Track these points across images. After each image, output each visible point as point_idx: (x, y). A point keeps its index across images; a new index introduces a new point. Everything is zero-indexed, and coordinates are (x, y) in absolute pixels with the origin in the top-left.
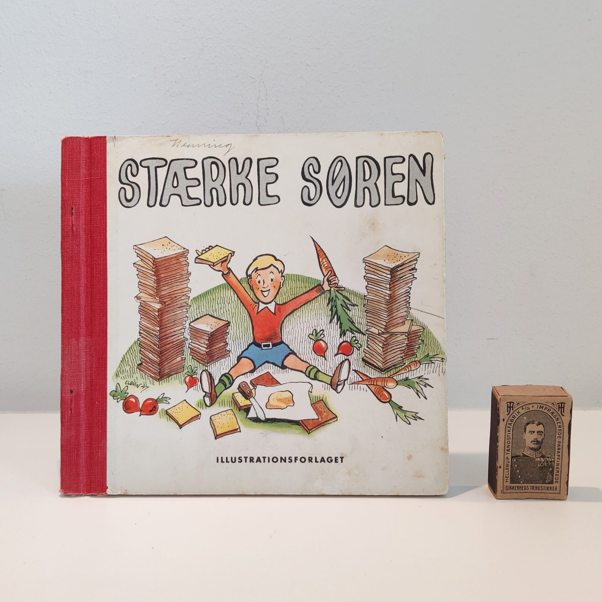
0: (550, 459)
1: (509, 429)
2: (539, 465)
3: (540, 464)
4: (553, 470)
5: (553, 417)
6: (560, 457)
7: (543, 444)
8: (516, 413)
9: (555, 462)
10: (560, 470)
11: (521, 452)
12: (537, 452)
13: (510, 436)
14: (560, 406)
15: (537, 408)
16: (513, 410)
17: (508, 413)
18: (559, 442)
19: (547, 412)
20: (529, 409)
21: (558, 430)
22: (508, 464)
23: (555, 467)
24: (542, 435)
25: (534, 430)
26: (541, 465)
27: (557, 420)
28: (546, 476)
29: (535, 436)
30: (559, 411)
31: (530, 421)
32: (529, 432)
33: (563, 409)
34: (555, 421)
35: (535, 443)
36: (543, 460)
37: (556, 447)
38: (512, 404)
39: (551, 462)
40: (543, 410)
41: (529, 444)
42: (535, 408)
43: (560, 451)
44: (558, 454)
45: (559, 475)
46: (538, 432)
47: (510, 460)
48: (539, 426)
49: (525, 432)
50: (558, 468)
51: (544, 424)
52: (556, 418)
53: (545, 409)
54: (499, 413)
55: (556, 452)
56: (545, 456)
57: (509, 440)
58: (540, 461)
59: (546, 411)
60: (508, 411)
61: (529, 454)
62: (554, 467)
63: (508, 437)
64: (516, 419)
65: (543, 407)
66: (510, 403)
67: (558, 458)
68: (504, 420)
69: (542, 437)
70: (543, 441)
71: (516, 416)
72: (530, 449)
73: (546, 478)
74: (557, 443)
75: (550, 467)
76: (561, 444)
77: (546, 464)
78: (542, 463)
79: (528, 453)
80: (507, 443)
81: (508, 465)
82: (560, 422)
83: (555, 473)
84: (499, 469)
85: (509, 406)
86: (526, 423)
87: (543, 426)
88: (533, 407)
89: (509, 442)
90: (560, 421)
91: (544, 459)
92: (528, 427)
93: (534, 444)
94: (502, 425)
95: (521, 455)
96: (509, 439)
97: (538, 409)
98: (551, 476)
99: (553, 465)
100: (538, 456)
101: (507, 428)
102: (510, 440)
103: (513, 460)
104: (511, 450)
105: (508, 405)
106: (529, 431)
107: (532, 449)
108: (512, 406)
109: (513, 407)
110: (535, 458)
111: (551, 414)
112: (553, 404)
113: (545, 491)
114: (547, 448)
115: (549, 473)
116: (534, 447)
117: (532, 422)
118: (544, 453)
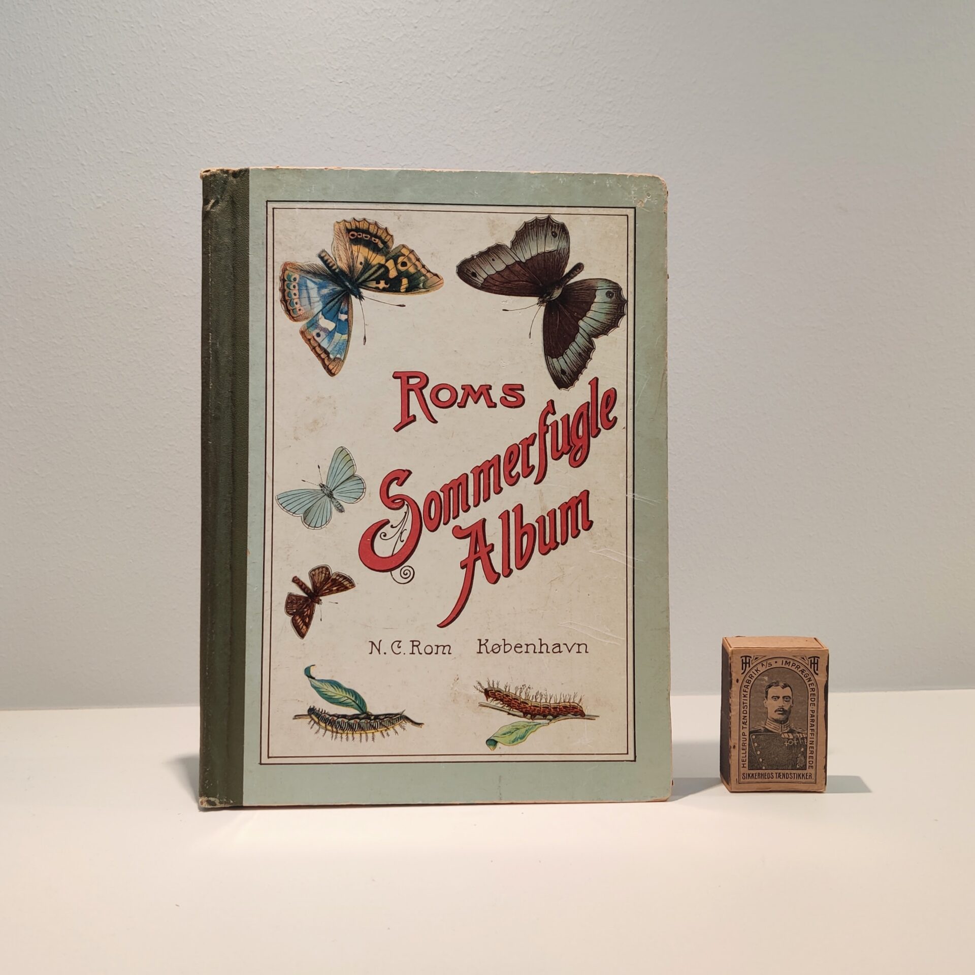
0: (801, 734)
2: (786, 744)
3: (787, 742)
4: (806, 750)
5: (803, 676)
6: (815, 733)
7: (792, 715)
9: (808, 738)
10: (814, 750)
11: (763, 726)
12: (783, 726)
14: (813, 662)
15: (782, 664)
16: (749, 666)
18: (812, 711)
19: (796, 670)
20: (771, 665)
21: (811, 694)
23: (809, 745)
24: (789, 701)
25: (778, 695)
26: (788, 744)
27: (809, 681)
28: (797, 758)
29: (780, 703)
30: (811, 668)
31: (773, 683)
32: (772, 698)
33: (816, 665)
34: (806, 681)
35: (781, 712)
36: (791, 737)
37: (809, 718)
39: (803, 738)
40: (790, 667)
41: (773, 714)
42: (779, 664)
43: (815, 723)
44: (812, 728)
45: (814, 758)
46: (784, 697)
48: (785, 689)
49: (767, 697)
51: (792, 687)
52: (807, 678)
53: (792, 665)
54: (733, 673)
55: (809, 725)
56: (794, 730)
58: (787, 738)
59: (793, 668)
60: (743, 669)
61: (773, 729)
62: (807, 745)
63: (745, 704)
64: (754, 680)
66: (746, 657)
68: (737, 681)
69: (790, 705)
70: (790, 710)
71: (753, 675)
72: (773, 722)
73: (797, 761)
74: (810, 713)
75: (801, 746)
76: (815, 714)
77: (795, 742)
78: (791, 740)
79: (771, 726)
80: (743, 713)
83: (808, 755)
84: (732, 749)
86: (767, 685)
87: (790, 689)
88: (776, 662)
90: (813, 682)
91: (792, 735)
92: (770, 690)
93: (779, 714)
94: (735, 688)
95: (762, 729)
97: (784, 666)
98: (803, 758)
99: (806, 743)
100: (784, 730)
101: (743, 693)
102: (746, 708)
103: (752, 736)
104: (748, 723)
105: (742, 660)
106: (772, 696)
107: (776, 721)
108: (748, 661)
110: (781, 733)
111: (801, 672)
112: (803, 658)
113: (795, 780)
114: (797, 719)
115: (800, 755)
116: (779, 718)
117: (775, 683)
118: (793, 727)
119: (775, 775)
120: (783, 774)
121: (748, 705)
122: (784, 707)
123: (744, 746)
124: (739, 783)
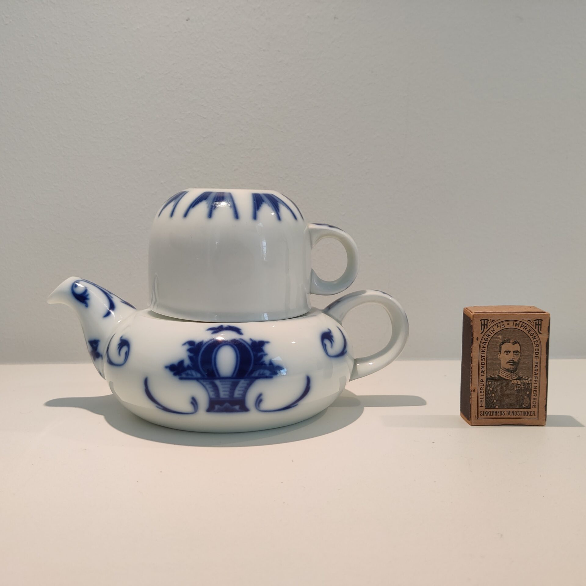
2: (515, 388)
3: (516, 387)
4: (530, 393)
5: (529, 335)
6: (538, 379)
7: (520, 366)
8: (490, 331)
10: (537, 393)
11: (497, 374)
12: (513, 374)
13: (484, 356)
14: (537, 324)
15: (513, 326)
16: (487, 328)
18: (536, 362)
19: (524, 330)
20: (504, 326)
21: (535, 349)
23: (533, 389)
24: (518, 355)
25: (509, 350)
27: (534, 339)
28: (523, 400)
29: (511, 356)
30: (536, 328)
31: (506, 340)
35: (511, 364)
36: (519, 383)
37: (534, 368)
39: (528, 384)
40: (519, 328)
41: (505, 365)
43: (538, 372)
44: (536, 376)
45: (537, 399)
46: (514, 352)
48: (515, 345)
49: (500, 352)
51: (520, 343)
52: (533, 336)
53: (521, 326)
54: (473, 332)
55: (534, 374)
56: (522, 378)
58: (516, 384)
60: (482, 330)
61: (505, 376)
62: (531, 389)
64: (490, 338)
65: (519, 324)
66: (484, 320)
67: (535, 380)
68: (477, 339)
69: (518, 358)
70: (519, 362)
72: (504, 370)
73: (523, 401)
74: (534, 364)
75: (527, 390)
76: (538, 365)
77: (522, 387)
78: (519, 385)
79: (503, 375)
80: (482, 364)
81: (482, 388)
83: (532, 397)
84: (473, 392)
86: (501, 342)
87: (519, 345)
88: (508, 324)
90: (537, 339)
91: (520, 381)
92: (503, 346)
93: (510, 365)
94: (476, 345)
95: (497, 376)
98: (528, 400)
100: (514, 378)
101: (481, 348)
102: (484, 361)
103: (488, 382)
104: (485, 372)
105: (482, 322)
106: (504, 351)
107: (507, 370)
108: (486, 324)
110: (511, 380)
111: (528, 332)
112: (530, 321)
113: (522, 416)
114: (524, 369)
115: (526, 397)
116: (510, 368)
117: (507, 341)
118: (520, 375)
119: (506, 413)
120: (512, 411)
121: (485, 358)
122: (513, 360)
123: (482, 390)
124: (478, 419)
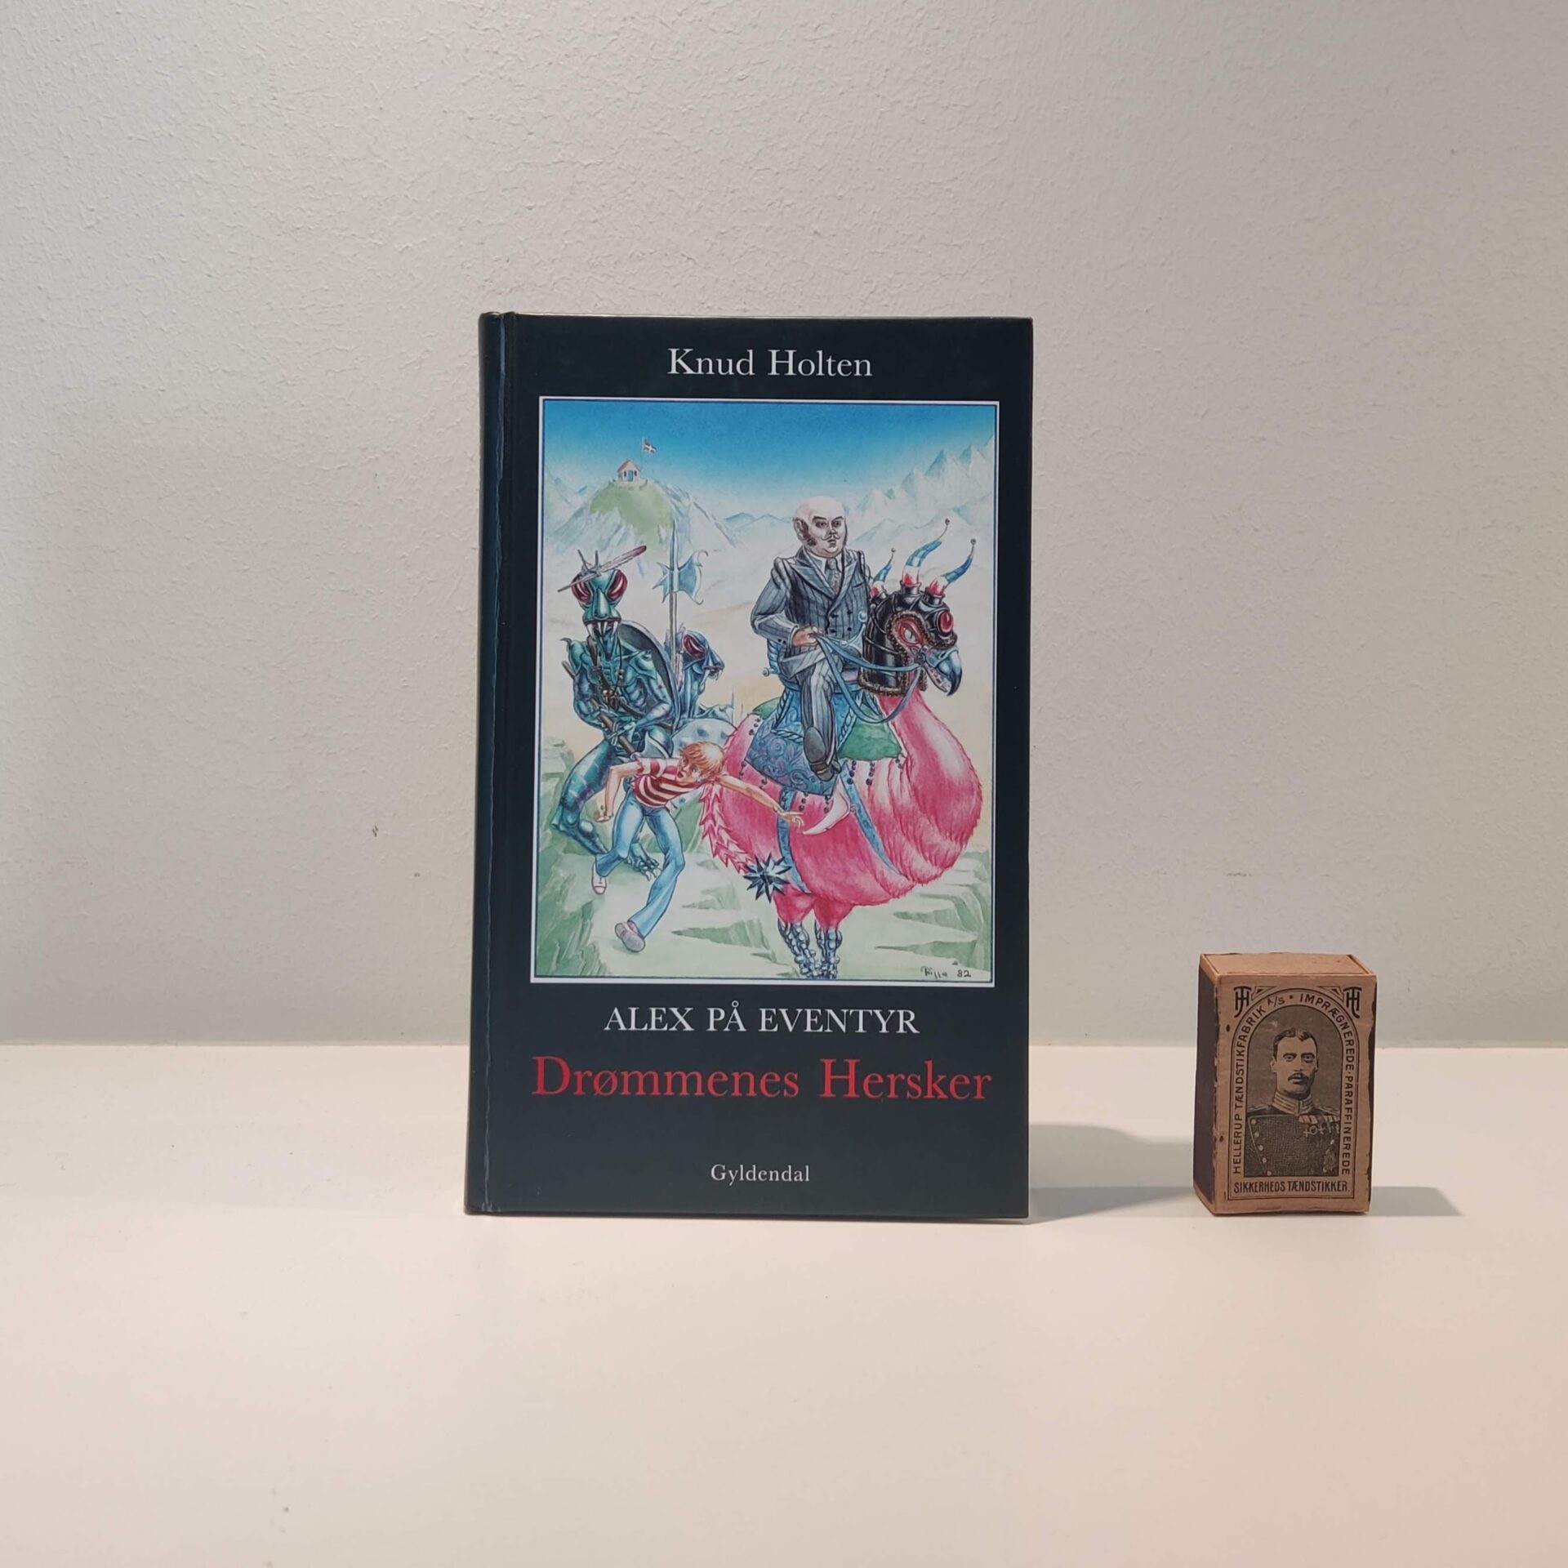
0: (1330, 1117)
1: (1240, 1049)
2: (1306, 1133)
3: (1308, 1130)
4: (1338, 1142)
5: (1334, 1020)
6: (1353, 1114)
7: (1315, 1084)
8: (1255, 1011)
9: (1342, 1123)
10: (1352, 1143)
11: (1270, 1103)
12: (1301, 1102)
13: (1242, 1066)
14: (1350, 996)
15: (1301, 1000)
16: (1248, 1004)
17: (1237, 1012)
18: (1349, 1077)
19: (1323, 1010)
20: (1284, 1002)
21: (1347, 1050)
22: (1239, 1131)
23: (1343, 1135)
24: (1311, 1062)
25: (1294, 1052)
26: (1310, 1133)
27: (1344, 1028)
28: (1323, 1157)
29: (1297, 1064)
30: (1348, 1006)
31: (1287, 1031)
32: (1284, 1056)
33: (1356, 1002)
34: (1340, 1029)
35: (1298, 1081)
36: (1315, 1121)
37: (1344, 1090)
38: (1245, 991)
39: (1333, 1124)
40: (1313, 1005)
41: (1285, 1083)
42: (1296, 1001)
43: (1353, 1098)
44: (1348, 1106)
45: (1351, 1155)
46: (1303, 1055)
47: (1243, 1122)
48: (1305, 1041)
49: (1275, 1056)
50: (1349, 1138)
51: (1316, 1039)
52: (1340, 1023)
53: (1318, 1002)
54: (1219, 1015)
55: (1344, 1102)
56: (1319, 1110)
57: (1240, 1076)
58: (1308, 1124)
59: (1319, 1007)
60: (1237, 1008)
61: (1285, 1108)
62: (1339, 1135)
63: (1239, 1068)
64: (1254, 1026)
65: (1313, 997)
66: (1242, 988)
67: (1348, 1116)
68: (1228, 1028)
69: (1312, 1068)
70: (1314, 1077)
71: (1254, 1018)
72: (1286, 1096)
73: (1323, 1160)
74: (1345, 1081)
75: (1327, 1136)
76: (1353, 1083)
77: (1321, 1129)
78: (1314, 1127)
79: (1282, 1104)
80: (1237, 1082)
81: (1238, 1133)
82: (1350, 1032)
83: (1341, 1151)
84: (1218, 1143)
85: (1239, 996)
86: (1276, 1035)
87: (1313, 1041)
88: (1291, 997)
89: (1240, 1080)
90: (1350, 1029)
91: (1317, 1117)
92: (1281, 1044)
93: (1296, 1083)
94: (1224, 1042)
95: (1267, 1107)
96: (1241, 1072)
97: (1303, 1003)
98: (1332, 1156)
99: (1338, 1132)
100: (1303, 1110)
101: (1236, 1048)
102: (1242, 1074)
103: (1251, 1120)
104: (1244, 1099)
105: (1237, 993)
106: (1284, 1053)
107: (1290, 1095)
108: (1245, 996)
109: (1247, 999)
110: (1297, 1115)
111: (1331, 1013)
112: (1335, 990)
113: (1320, 1193)
114: (1323, 1091)
115: (1328, 1150)
116: (1294, 1090)
117: (1290, 1032)
118: (1317, 1105)
119: (1287, 1186)
121: (1245, 1068)
122: (1302, 1072)
124: (1228, 1203)
